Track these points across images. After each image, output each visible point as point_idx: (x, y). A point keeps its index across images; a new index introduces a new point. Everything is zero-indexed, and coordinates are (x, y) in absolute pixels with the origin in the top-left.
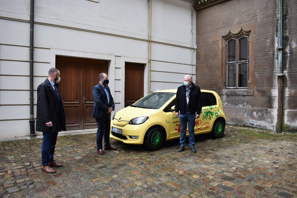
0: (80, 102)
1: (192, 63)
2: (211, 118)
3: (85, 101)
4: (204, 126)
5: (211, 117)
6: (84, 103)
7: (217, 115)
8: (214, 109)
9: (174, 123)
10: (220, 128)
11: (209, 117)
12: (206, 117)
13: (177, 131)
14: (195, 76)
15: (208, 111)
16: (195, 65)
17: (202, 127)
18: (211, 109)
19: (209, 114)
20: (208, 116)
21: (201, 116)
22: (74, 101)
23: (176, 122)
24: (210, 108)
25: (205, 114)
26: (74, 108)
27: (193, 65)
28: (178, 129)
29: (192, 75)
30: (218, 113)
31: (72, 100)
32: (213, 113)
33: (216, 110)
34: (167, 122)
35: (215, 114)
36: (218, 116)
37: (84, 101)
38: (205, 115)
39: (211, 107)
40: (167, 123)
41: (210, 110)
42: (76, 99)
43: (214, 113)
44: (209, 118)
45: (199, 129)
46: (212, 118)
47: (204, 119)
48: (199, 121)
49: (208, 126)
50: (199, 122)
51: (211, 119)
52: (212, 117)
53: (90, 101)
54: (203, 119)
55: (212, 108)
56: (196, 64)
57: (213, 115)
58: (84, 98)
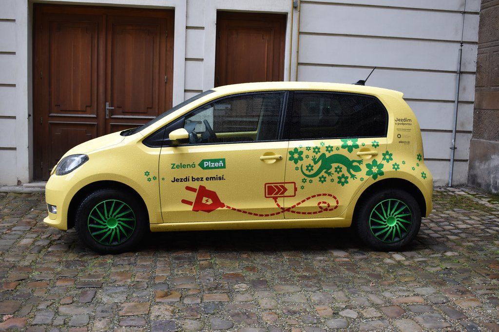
0: (97, 115)
1: (461, 6)
2: (347, 178)
3: (112, 112)
4: (313, 203)
5: (347, 174)
6: (107, 117)
7: (375, 170)
8: (362, 150)
9: (176, 180)
10: (392, 219)
11: (335, 176)
12: (323, 173)
13: (190, 208)
14: (475, 47)
15: (332, 153)
16: (476, 13)
17: (302, 205)
18: (350, 149)
19: (334, 165)
20: (332, 170)
21: (297, 169)
22: (84, 112)
23: (187, 179)
24: (343, 147)
25: (316, 163)
26: (84, 129)
27: (464, 13)
28: (193, 200)
29: (462, 43)
30: (381, 166)
31: (79, 109)
32: (360, 162)
33: (374, 155)
34: (151, 176)
35: (368, 166)
36: (382, 174)
37: (107, 113)
38: (316, 167)
39: (350, 142)
40: (149, 180)
41: (345, 152)
42: (88, 107)
43: (364, 163)
44: (337, 180)
45: (284, 210)
46: (350, 180)
47: (308, 179)
48: (286, 186)
49: (333, 203)
50: (285, 190)
51: (347, 182)
52: (353, 176)
53: (124, 113)
54: (304, 181)
55: (357, 147)
56: (482, 8)
57: (357, 169)
58: (107, 107)
